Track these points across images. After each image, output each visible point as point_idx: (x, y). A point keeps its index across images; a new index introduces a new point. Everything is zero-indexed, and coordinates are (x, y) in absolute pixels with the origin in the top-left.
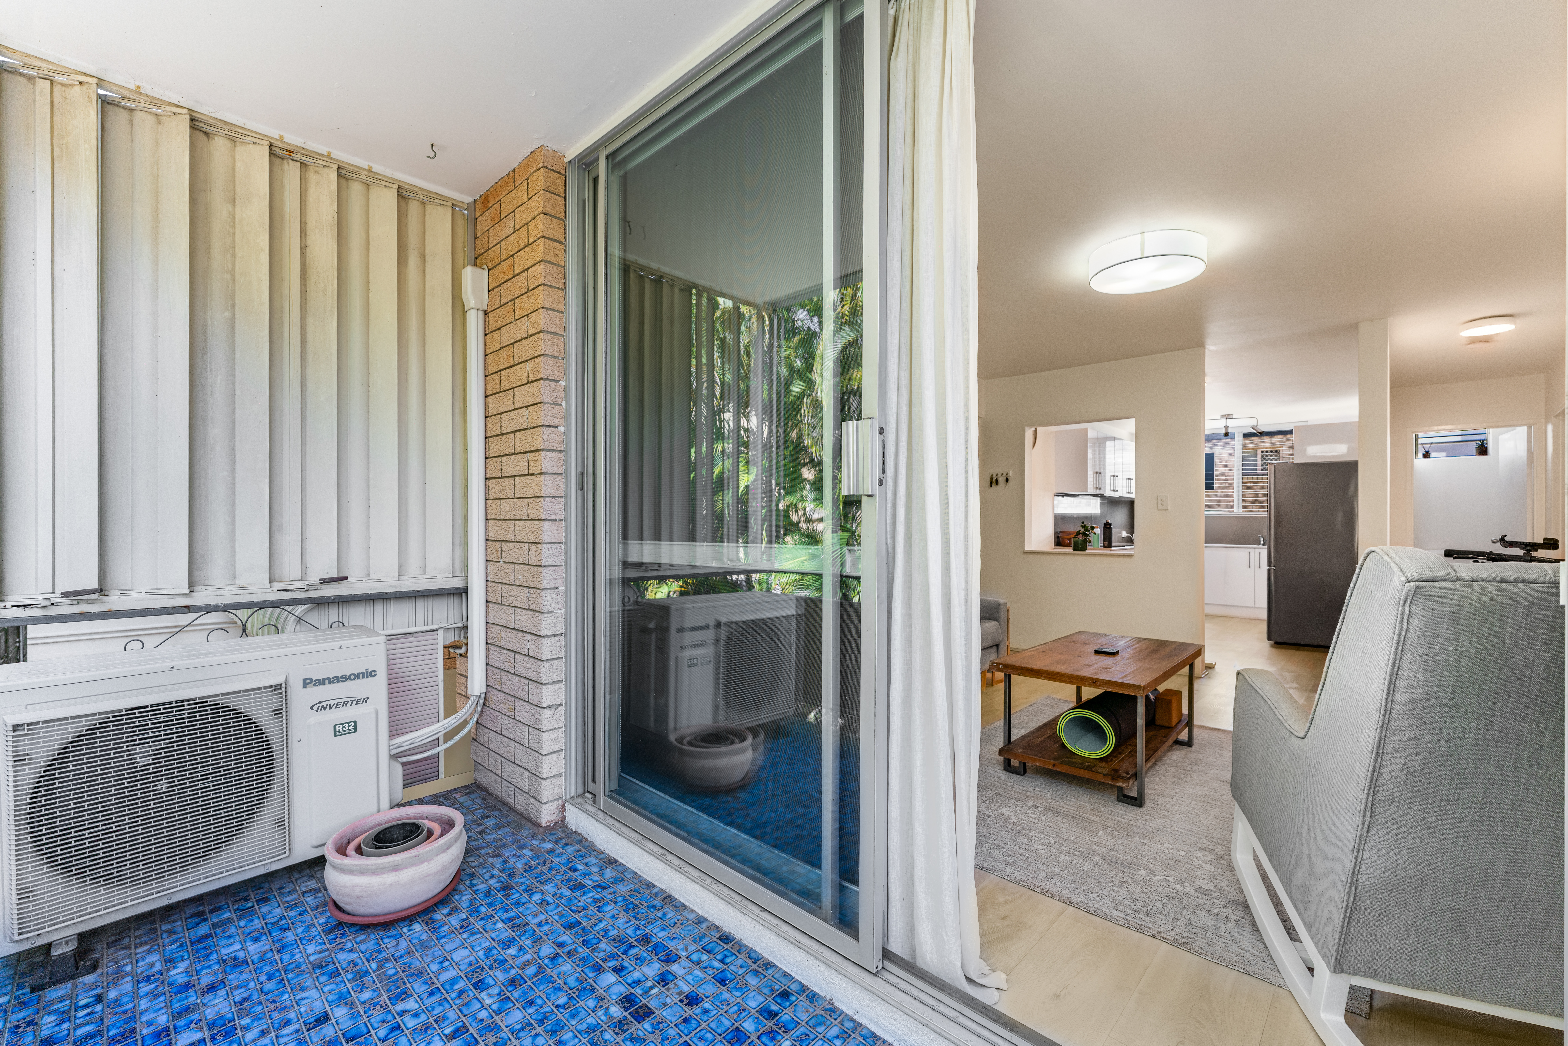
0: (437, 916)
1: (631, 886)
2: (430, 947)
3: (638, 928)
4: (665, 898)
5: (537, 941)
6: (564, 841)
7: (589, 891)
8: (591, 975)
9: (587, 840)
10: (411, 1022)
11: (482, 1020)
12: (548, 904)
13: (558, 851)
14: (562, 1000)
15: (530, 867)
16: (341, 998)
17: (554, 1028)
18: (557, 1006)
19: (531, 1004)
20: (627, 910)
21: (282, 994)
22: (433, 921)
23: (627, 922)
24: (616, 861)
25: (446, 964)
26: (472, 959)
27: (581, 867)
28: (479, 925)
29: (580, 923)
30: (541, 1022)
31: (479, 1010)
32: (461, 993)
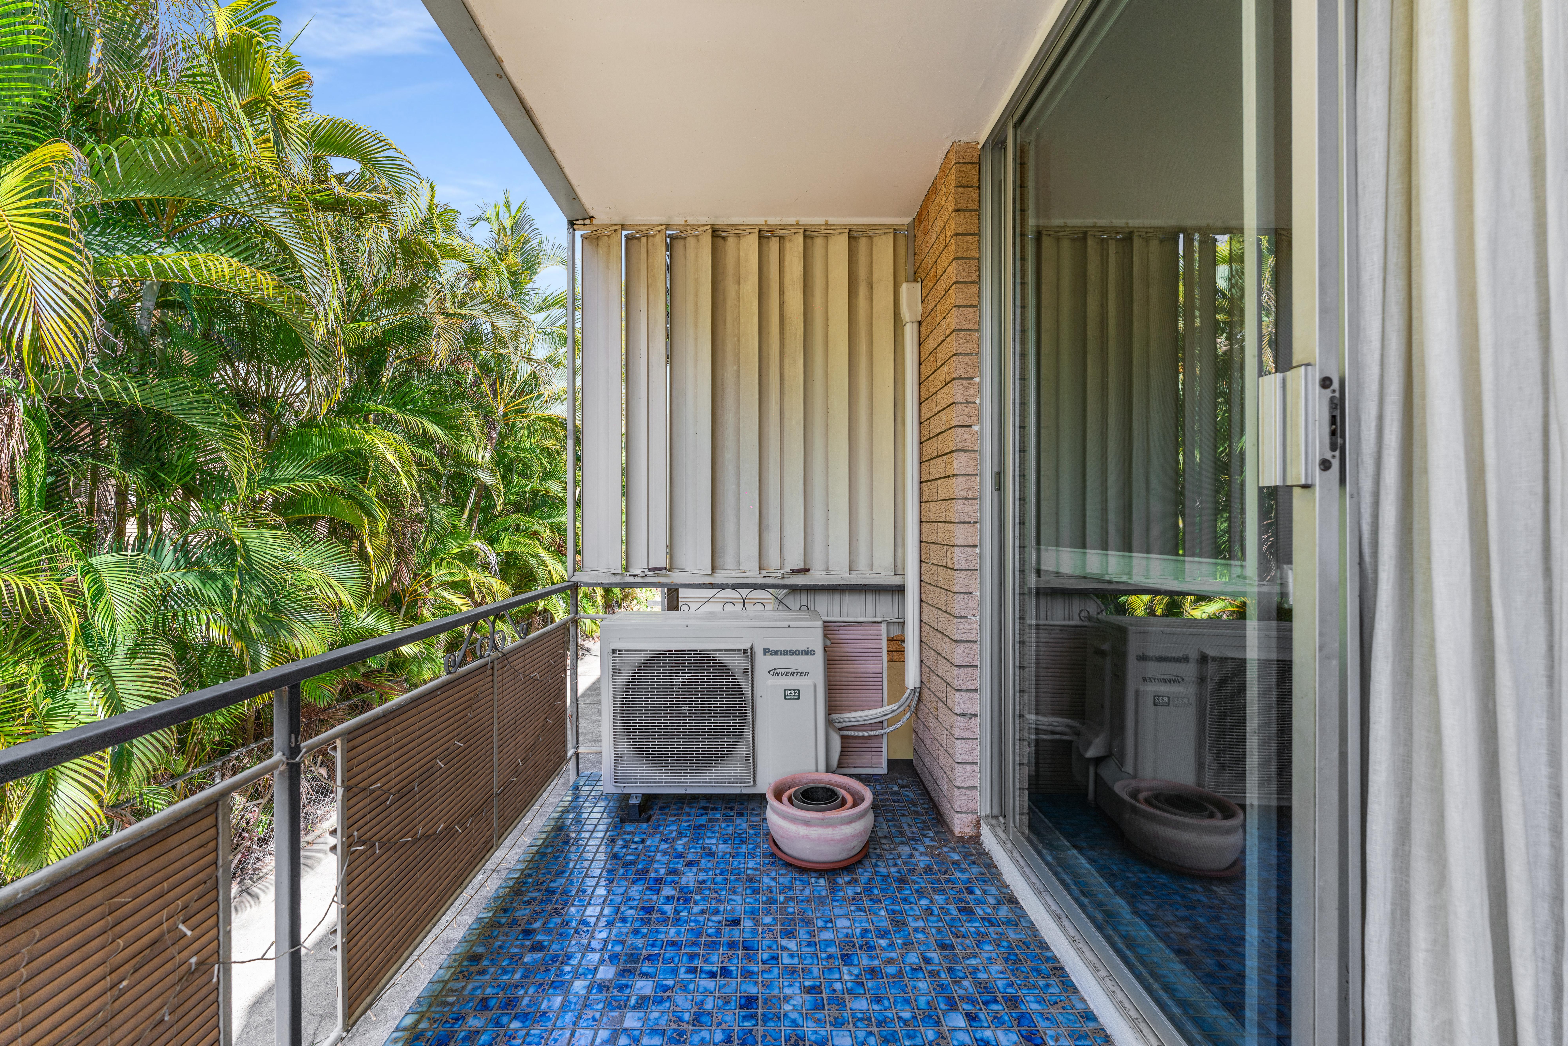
0: (840, 880)
1: (1022, 936)
2: (824, 904)
3: (1011, 985)
4: (1055, 968)
5: (908, 945)
6: (973, 858)
7: (976, 920)
8: (942, 1006)
9: (996, 867)
10: (786, 960)
11: (835, 991)
12: (932, 914)
13: (963, 866)
14: (906, 1015)
15: (931, 870)
16: (752, 913)
17: (889, 1037)
18: (899, 1018)
19: (878, 1001)
20: (1007, 960)
21: (722, 889)
22: (835, 883)
23: (1002, 973)
24: (1017, 902)
25: (829, 925)
26: (850, 931)
27: (978, 892)
28: (867, 904)
29: (954, 949)
30: (880, 1024)
31: (837, 980)
32: (830, 957)
